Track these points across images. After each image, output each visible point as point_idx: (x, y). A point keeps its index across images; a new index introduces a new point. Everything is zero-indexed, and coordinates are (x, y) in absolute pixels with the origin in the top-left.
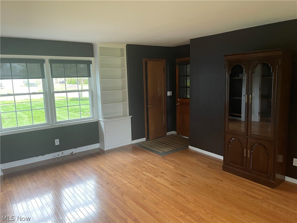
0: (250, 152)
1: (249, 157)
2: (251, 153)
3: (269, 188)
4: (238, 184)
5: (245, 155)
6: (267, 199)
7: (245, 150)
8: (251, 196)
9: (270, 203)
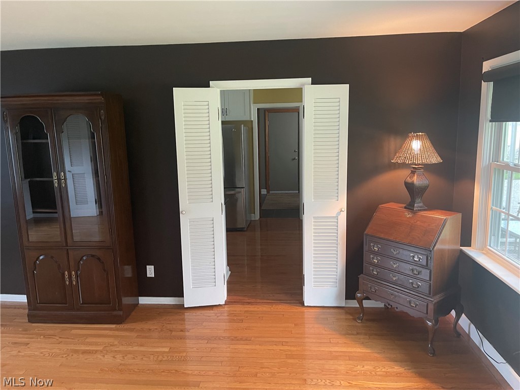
0: (76, 274)
1: (74, 283)
2: (78, 277)
3: (113, 326)
4: (61, 340)
5: (67, 283)
6: (111, 345)
7: (66, 273)
8: (84, 352)
9: (115, 351)
